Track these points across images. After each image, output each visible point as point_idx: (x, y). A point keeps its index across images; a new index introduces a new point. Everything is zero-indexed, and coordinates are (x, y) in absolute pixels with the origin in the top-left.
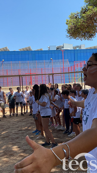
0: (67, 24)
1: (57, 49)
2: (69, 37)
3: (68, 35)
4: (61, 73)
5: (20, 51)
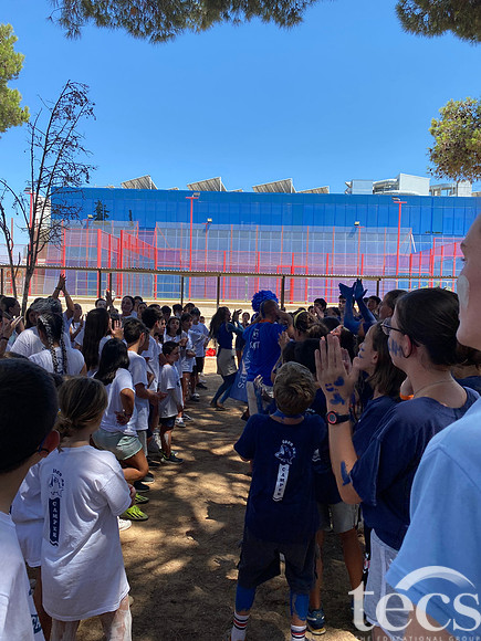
0: (433, 132)
1: (376, 189)
2: (434, 174)
5: (255, 191)
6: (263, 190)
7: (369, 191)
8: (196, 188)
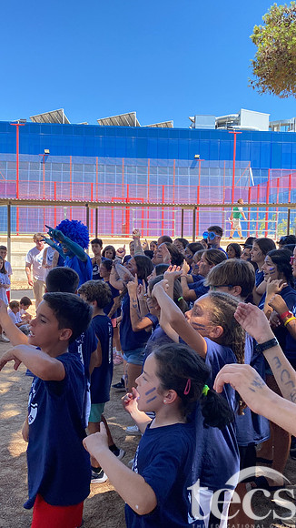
1: (219, 125)
2: (256, 87)
3: (257, 79)
4: (223, 206)
5: (100, 124)
6: (107, 123)
7: (213, 127)
8: (39, 120)
